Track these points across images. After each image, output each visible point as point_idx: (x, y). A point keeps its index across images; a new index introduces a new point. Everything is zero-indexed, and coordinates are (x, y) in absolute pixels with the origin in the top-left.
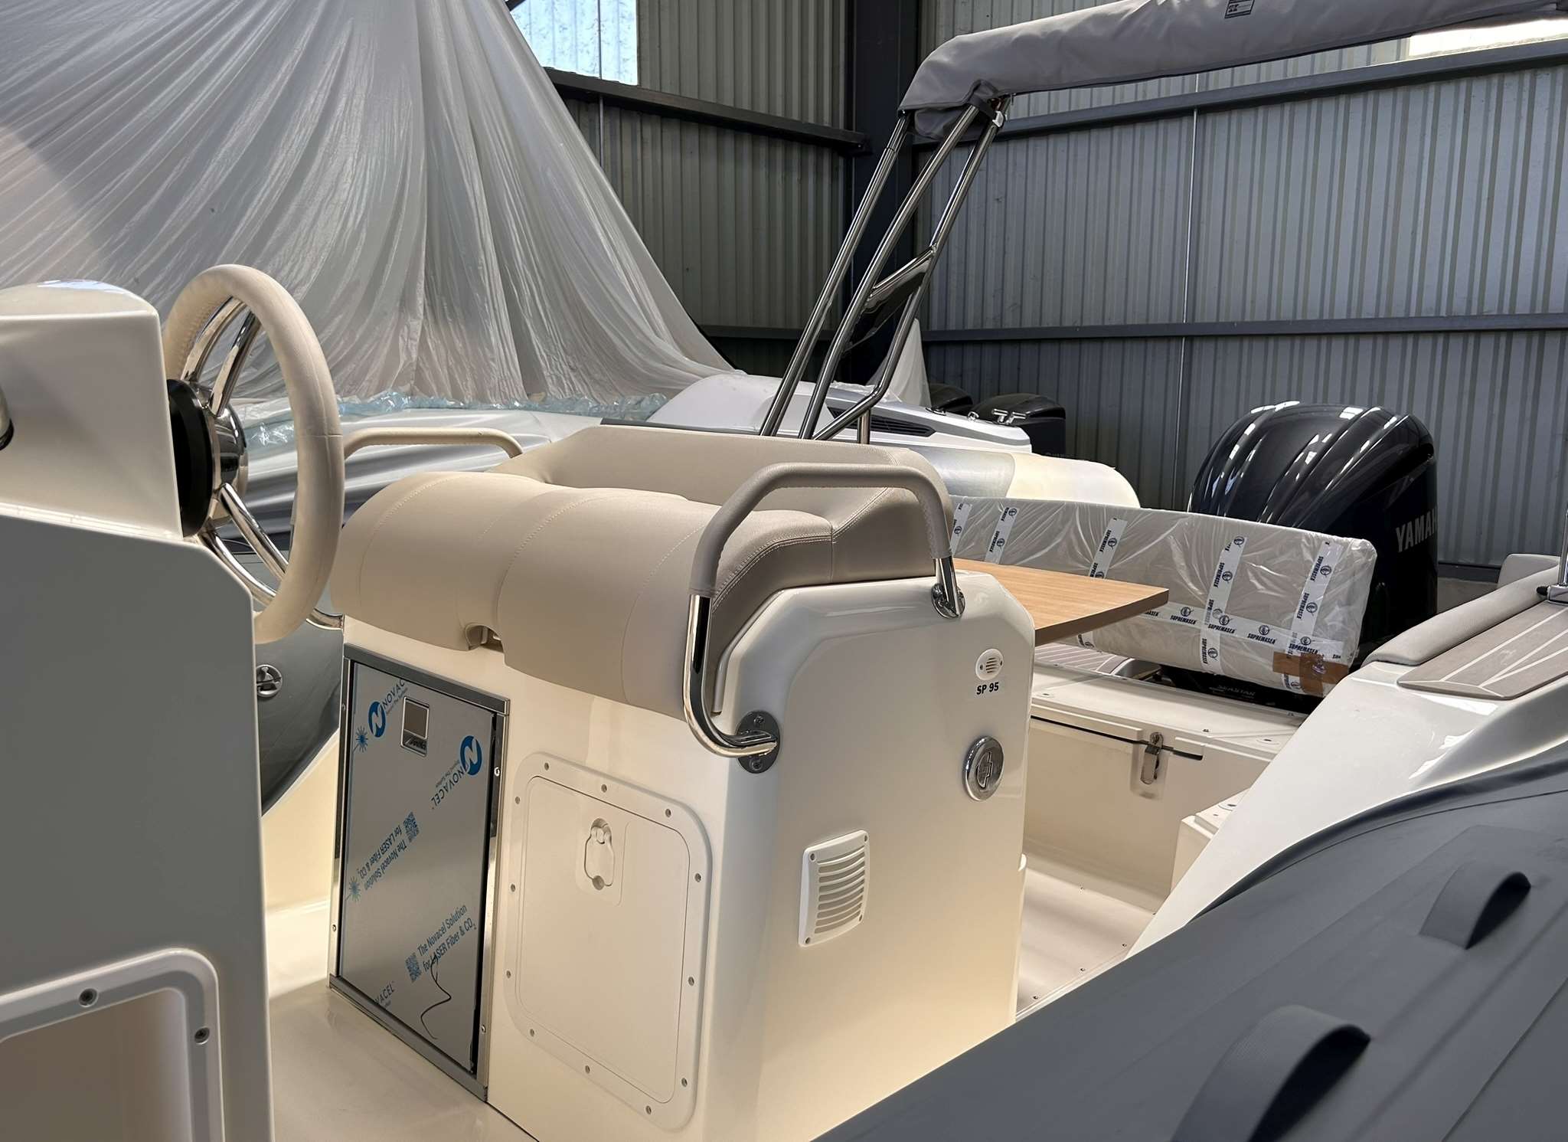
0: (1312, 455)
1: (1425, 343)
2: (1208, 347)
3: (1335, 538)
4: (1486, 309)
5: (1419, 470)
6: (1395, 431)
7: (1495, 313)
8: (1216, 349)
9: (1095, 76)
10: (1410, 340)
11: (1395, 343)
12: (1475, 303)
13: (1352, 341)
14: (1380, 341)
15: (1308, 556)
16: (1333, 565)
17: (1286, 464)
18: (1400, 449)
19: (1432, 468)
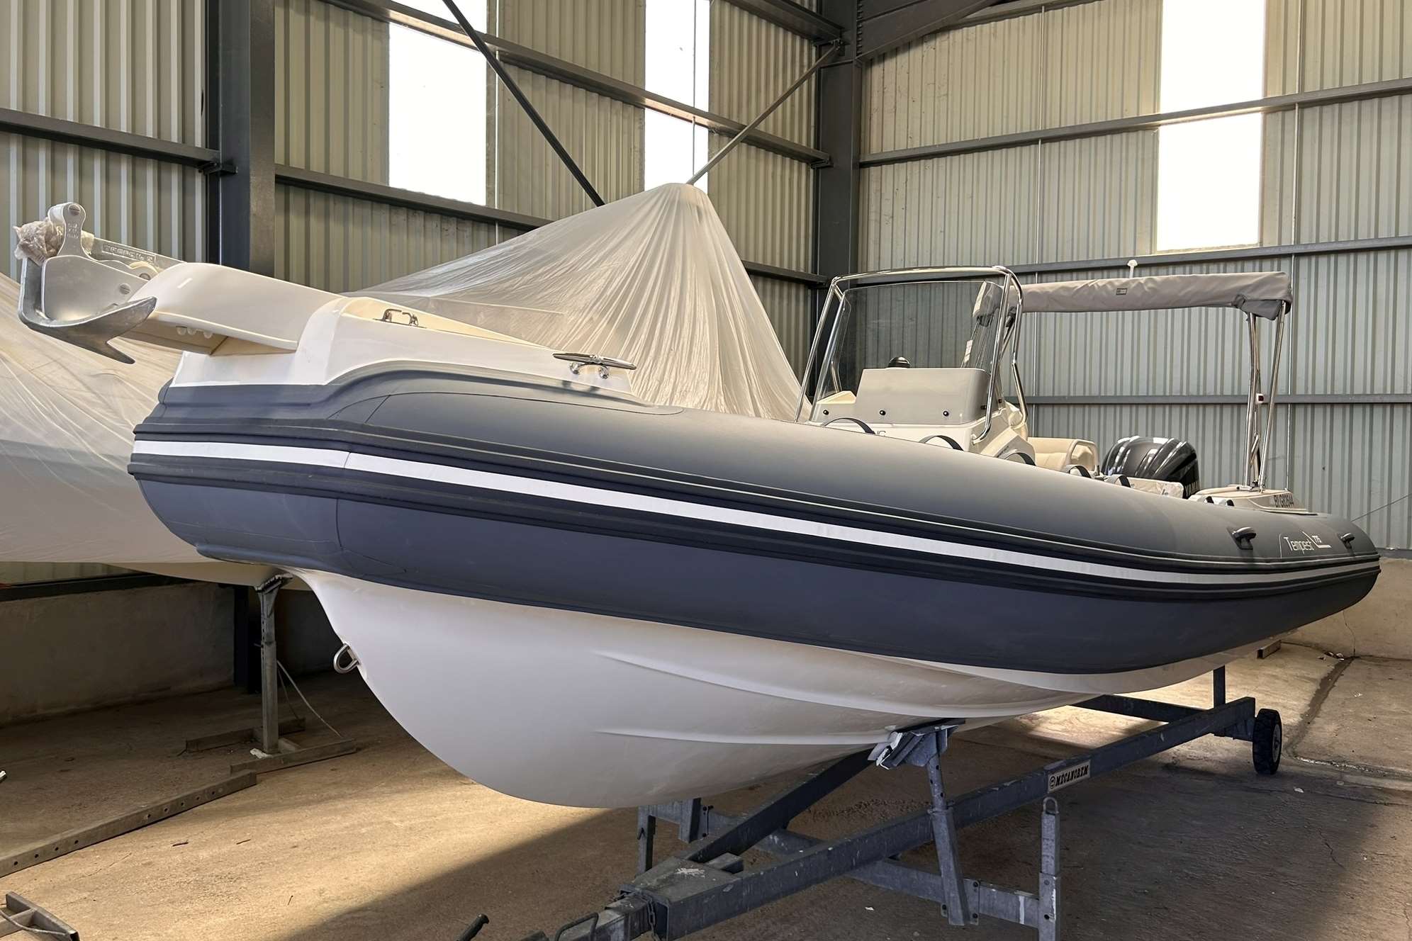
0: (1150, 459)
1: (1176, 410)
2: (1048, 410)
3: (1168, 482)
4: (1208, 392)
5: (1191, 464)
6: (1181, 451)
7: (1213, 394)
8: (1053, 412)
9: (1063, 309)
10: (1167, 408)
11: (1159, 410)
12: (1201, 388)
13: (1134, 408)
14: (1150, 408)
15: (1159, 489)
16: (1169, 492)
17: (1139, 463)
18: (1184, 456)
19: (1196, 463)
